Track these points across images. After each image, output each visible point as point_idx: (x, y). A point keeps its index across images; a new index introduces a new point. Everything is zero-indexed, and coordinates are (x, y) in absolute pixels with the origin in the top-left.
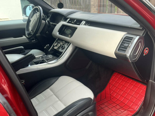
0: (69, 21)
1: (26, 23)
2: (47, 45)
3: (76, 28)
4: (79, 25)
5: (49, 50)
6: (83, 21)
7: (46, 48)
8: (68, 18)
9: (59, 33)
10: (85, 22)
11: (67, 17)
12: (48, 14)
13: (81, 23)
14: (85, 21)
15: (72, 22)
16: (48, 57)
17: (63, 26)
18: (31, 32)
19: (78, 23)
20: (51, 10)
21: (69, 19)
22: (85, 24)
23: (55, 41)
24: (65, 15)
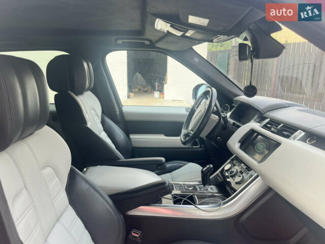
0: (268, 123)
1: (188, 113)
2: (208, 166)
3: (278, 144)
4: (287, 137)
5: (211, 177)
6: (299, 131)
7: (205, 172)
8: (267, 118)
9: (240, 144)
10: (303, 133)
11: (265, 115)
12: (233, 103)
13: (293, 134)
14: (304, 131)
15: (272, 129)
16: (207, 190)
17: (252, 131)
18: (190, 133)
19: (286, 133)
20: (239, 96)
21: (269, 119)
22: (303, 140)
23: (229, 160)
24: (262, 110)
